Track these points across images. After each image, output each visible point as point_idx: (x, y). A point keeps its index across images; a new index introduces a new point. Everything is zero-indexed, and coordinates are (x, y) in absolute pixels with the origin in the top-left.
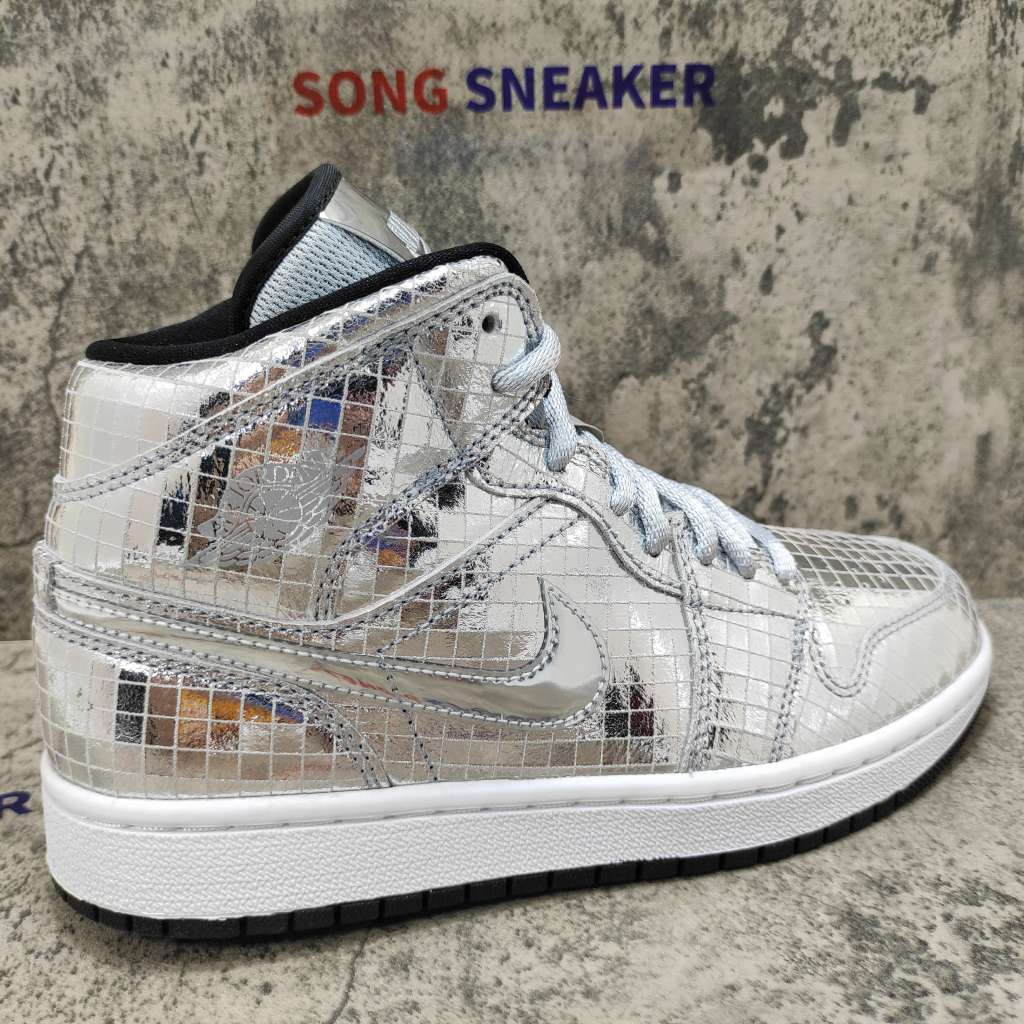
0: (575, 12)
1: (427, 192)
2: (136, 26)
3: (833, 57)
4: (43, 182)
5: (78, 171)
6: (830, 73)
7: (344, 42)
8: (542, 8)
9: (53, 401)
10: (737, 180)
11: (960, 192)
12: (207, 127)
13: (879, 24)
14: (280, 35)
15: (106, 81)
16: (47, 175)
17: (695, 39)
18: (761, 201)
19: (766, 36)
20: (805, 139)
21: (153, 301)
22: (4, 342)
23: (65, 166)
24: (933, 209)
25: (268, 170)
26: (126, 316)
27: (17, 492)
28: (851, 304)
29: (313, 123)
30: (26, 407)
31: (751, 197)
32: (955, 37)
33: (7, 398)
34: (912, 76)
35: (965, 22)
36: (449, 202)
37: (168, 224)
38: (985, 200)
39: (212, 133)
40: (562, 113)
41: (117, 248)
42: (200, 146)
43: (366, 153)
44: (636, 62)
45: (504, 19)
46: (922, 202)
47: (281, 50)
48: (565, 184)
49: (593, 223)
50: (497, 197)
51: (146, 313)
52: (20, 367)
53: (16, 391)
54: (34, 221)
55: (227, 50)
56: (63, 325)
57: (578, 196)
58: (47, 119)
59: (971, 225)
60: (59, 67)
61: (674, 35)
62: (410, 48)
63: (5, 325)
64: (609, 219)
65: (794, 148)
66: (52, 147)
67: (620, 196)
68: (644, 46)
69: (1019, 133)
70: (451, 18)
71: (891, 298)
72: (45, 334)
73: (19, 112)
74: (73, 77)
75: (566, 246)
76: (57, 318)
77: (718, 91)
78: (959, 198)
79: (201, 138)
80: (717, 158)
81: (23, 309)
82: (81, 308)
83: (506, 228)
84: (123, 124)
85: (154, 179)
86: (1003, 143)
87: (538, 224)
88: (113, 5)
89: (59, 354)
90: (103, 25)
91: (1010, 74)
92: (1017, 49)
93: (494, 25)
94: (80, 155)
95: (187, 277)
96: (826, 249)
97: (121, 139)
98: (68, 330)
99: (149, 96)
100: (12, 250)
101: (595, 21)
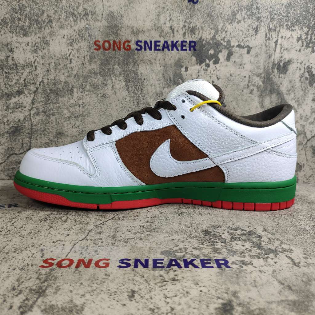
0: (162, 28)
1: (125, 70)
2: (57, 28)
3: (226, 40)
4: (33, 64)
5: (42, 62)
6: (225, 44)
7: (107, 34)
8: (154, 26)
9: (31, 118)
10: (202, 69)
11: (259, 74)
12: (73, 53)
13: (237, 32)
14: (92, 31)
15: (50, 41)
16: (34, 63)
17: (192, 35)
18: (208, 75)
19: (209, 35)
20: (219, 60)
21: (57, 94)
22: (21, 103)
23: (39, 61)
24: (252, 78)
25: (87, 63)
26: (51, 97)
27: (21, 140)
28: (232, 101)
29: (98, 52)
30: (25, 119)
31: (205, 74)
32: (257, 36)
33: (20, 117)
34: (246, 45)
35: (259, 32)
36: (131, 72)
37: (62, 75)
38: (266, 76)
39: (74, 54)
40: (159, 52)
41: (50, 80)
42: (71, 57)
43: (111, 60)
44: (177, 40)
45: (145, 29)
46: (249, 76)
47: (92, 35)
48: (159, 69)
49: (166, 79)
50: (142, 72)
51: (55, 97)
52: (24, 109)
53: (23, 115)
54: (30, 74)
55: (79, 35)
56: (35, 99)
57: (162, 72)
58: (35, 50)
59: (262, 82)
60: (39, 37)
61: (186, 34)
62: (122, 35)
63: (21, 98)
64: (170, 78)
65: (217, 62)
66: (36, 56)
67: (173, 72)
68: (179, 36)
69: (274, 59)
70: (132, 28)
71: (242, 100)
72: (31, 101)
73: (29, 48)
74: (42, 40)
75: (159, 84)
76: (34, 97)
77: (197, 47)
78: (259, 75)
79: (71, 55)
80: (197, 64)
81: (26, 95)
82: (40, 95)
83: (145, 79)
84: (53, 51)
85: (60, 64)
86: (270, 62)
87: (152, 79)
88: (53, 23)
89: (34, 106)
90: (50, 28)
91: (271, 45)
92: (273, 39)
93: (143, 30)
94: (42, 58)
95: (66, 89)
96: (225, 87)
97: (52, 55)
98: (36, 100)
99: (60, 44)
100: (24, 80)
101: (167, 30)
